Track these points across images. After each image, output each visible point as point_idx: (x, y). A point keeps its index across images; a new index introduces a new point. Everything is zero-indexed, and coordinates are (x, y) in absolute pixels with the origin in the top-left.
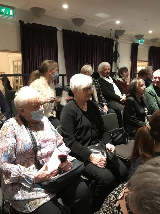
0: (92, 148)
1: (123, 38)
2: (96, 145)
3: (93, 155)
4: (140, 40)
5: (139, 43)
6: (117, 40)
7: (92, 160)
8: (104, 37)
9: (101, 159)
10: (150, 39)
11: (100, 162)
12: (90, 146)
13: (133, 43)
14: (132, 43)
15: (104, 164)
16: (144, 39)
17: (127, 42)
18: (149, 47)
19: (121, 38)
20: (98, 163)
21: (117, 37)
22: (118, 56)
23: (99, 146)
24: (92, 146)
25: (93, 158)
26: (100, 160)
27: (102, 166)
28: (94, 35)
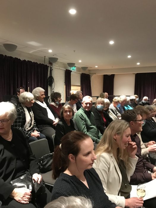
0: (16, 182)
1: (56, 65)
2: (22, 178)
3: (16, 190)
4: (72, 67)
5: (72, 70)
6: (51, 66)
7: (15, 196)
8: (39, 63)
9: (25, 193)
10: (81, 67)
11: (24, 197)
12: (14, 180)
13: (67, 70)
14: (65, 70)
15: (28, 198)
16: (75, 67)
17: (61, 68)
18: (80, 74)
19: (55, 65)
20: (22, 198)
21: (51, 63)
22: (53, 81)
23: (25, 178)
24: (16, 179)
25: (16, 194)
26: (23, 196)
27: (26, 201)
28: (28, 61)
